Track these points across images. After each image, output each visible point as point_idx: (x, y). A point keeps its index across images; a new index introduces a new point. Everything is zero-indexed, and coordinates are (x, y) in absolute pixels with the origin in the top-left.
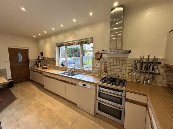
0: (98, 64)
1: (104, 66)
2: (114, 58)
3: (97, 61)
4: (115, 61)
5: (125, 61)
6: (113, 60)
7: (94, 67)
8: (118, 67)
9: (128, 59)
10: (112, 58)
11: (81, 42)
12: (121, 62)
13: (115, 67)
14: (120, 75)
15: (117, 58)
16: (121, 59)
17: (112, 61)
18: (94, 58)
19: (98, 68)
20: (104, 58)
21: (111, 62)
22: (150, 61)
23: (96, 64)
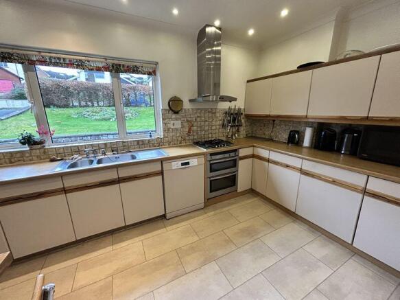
0: (176, 122)
1: (186, 125)
2: (201, 110)
3: (174, 116)
4: (202, 115)
5: (215, 113)
6: (200, 113)
7: (166, 130)
8: (207, 123)
9: (218, 110)
10: (198, 109)
11: (120, 65)
12: (210, 115)
13: (203, 124)
14: (210, 136)
15: (206, 110)
16: (210, 110)
17: (199, 115)
18: (166, 110)
19: (177, 129)
20: (185, 110)
21: (198, 117)
22: (232, 112)
23: (172, 122)
